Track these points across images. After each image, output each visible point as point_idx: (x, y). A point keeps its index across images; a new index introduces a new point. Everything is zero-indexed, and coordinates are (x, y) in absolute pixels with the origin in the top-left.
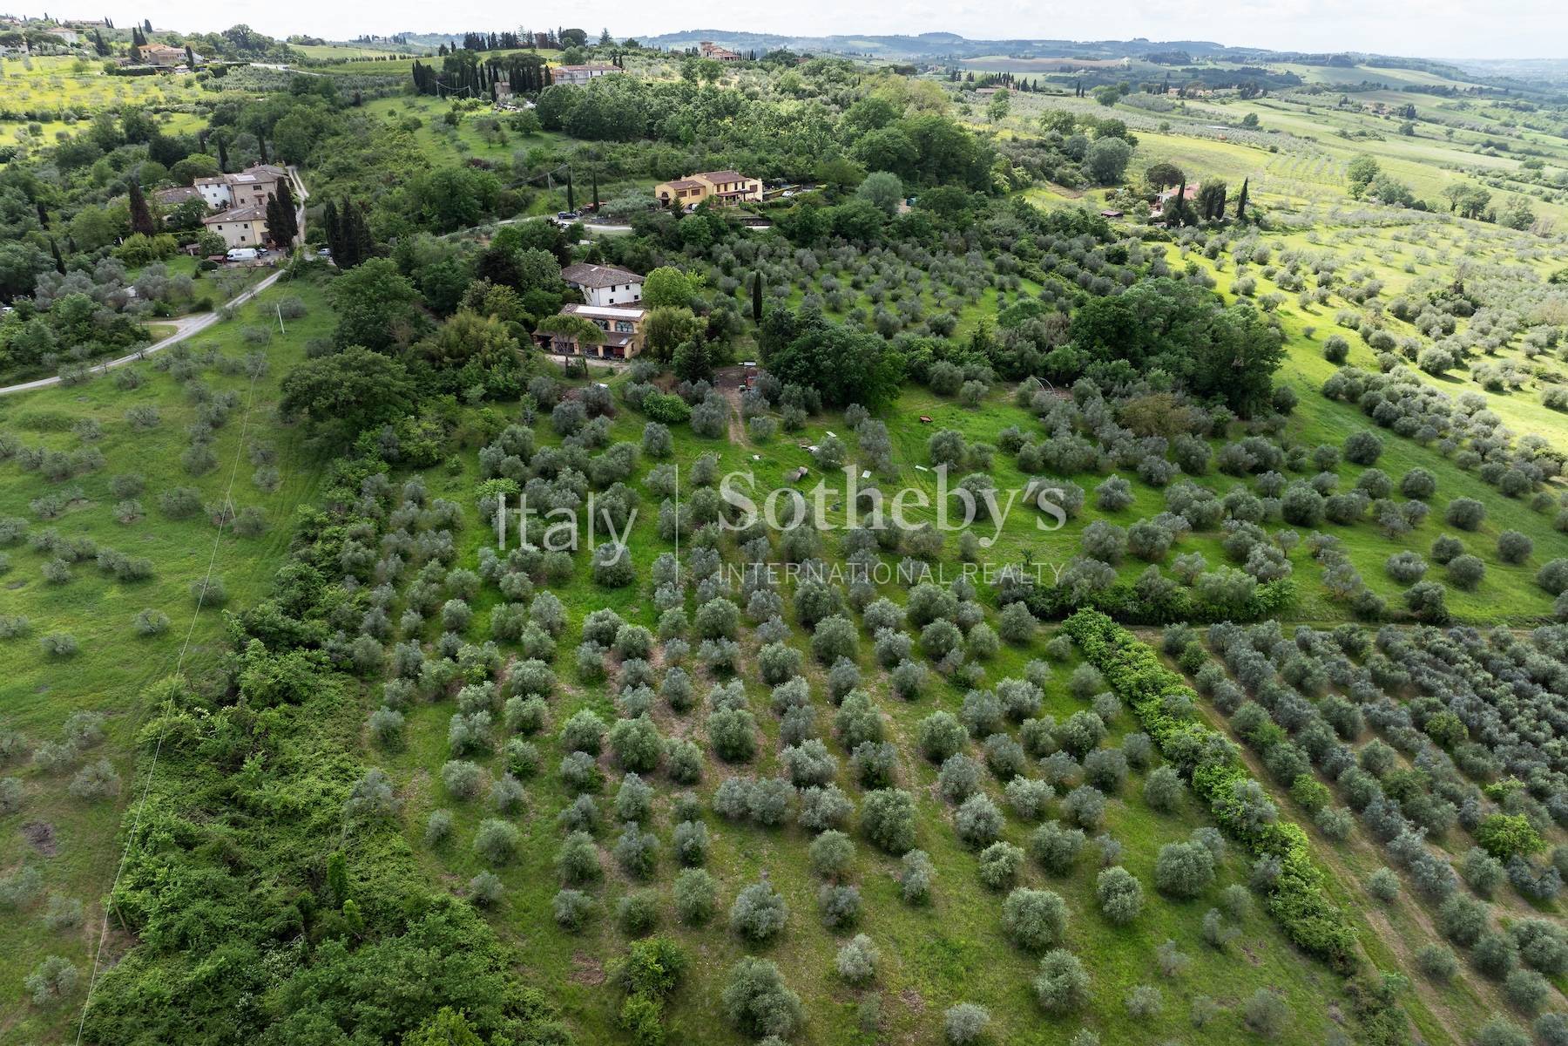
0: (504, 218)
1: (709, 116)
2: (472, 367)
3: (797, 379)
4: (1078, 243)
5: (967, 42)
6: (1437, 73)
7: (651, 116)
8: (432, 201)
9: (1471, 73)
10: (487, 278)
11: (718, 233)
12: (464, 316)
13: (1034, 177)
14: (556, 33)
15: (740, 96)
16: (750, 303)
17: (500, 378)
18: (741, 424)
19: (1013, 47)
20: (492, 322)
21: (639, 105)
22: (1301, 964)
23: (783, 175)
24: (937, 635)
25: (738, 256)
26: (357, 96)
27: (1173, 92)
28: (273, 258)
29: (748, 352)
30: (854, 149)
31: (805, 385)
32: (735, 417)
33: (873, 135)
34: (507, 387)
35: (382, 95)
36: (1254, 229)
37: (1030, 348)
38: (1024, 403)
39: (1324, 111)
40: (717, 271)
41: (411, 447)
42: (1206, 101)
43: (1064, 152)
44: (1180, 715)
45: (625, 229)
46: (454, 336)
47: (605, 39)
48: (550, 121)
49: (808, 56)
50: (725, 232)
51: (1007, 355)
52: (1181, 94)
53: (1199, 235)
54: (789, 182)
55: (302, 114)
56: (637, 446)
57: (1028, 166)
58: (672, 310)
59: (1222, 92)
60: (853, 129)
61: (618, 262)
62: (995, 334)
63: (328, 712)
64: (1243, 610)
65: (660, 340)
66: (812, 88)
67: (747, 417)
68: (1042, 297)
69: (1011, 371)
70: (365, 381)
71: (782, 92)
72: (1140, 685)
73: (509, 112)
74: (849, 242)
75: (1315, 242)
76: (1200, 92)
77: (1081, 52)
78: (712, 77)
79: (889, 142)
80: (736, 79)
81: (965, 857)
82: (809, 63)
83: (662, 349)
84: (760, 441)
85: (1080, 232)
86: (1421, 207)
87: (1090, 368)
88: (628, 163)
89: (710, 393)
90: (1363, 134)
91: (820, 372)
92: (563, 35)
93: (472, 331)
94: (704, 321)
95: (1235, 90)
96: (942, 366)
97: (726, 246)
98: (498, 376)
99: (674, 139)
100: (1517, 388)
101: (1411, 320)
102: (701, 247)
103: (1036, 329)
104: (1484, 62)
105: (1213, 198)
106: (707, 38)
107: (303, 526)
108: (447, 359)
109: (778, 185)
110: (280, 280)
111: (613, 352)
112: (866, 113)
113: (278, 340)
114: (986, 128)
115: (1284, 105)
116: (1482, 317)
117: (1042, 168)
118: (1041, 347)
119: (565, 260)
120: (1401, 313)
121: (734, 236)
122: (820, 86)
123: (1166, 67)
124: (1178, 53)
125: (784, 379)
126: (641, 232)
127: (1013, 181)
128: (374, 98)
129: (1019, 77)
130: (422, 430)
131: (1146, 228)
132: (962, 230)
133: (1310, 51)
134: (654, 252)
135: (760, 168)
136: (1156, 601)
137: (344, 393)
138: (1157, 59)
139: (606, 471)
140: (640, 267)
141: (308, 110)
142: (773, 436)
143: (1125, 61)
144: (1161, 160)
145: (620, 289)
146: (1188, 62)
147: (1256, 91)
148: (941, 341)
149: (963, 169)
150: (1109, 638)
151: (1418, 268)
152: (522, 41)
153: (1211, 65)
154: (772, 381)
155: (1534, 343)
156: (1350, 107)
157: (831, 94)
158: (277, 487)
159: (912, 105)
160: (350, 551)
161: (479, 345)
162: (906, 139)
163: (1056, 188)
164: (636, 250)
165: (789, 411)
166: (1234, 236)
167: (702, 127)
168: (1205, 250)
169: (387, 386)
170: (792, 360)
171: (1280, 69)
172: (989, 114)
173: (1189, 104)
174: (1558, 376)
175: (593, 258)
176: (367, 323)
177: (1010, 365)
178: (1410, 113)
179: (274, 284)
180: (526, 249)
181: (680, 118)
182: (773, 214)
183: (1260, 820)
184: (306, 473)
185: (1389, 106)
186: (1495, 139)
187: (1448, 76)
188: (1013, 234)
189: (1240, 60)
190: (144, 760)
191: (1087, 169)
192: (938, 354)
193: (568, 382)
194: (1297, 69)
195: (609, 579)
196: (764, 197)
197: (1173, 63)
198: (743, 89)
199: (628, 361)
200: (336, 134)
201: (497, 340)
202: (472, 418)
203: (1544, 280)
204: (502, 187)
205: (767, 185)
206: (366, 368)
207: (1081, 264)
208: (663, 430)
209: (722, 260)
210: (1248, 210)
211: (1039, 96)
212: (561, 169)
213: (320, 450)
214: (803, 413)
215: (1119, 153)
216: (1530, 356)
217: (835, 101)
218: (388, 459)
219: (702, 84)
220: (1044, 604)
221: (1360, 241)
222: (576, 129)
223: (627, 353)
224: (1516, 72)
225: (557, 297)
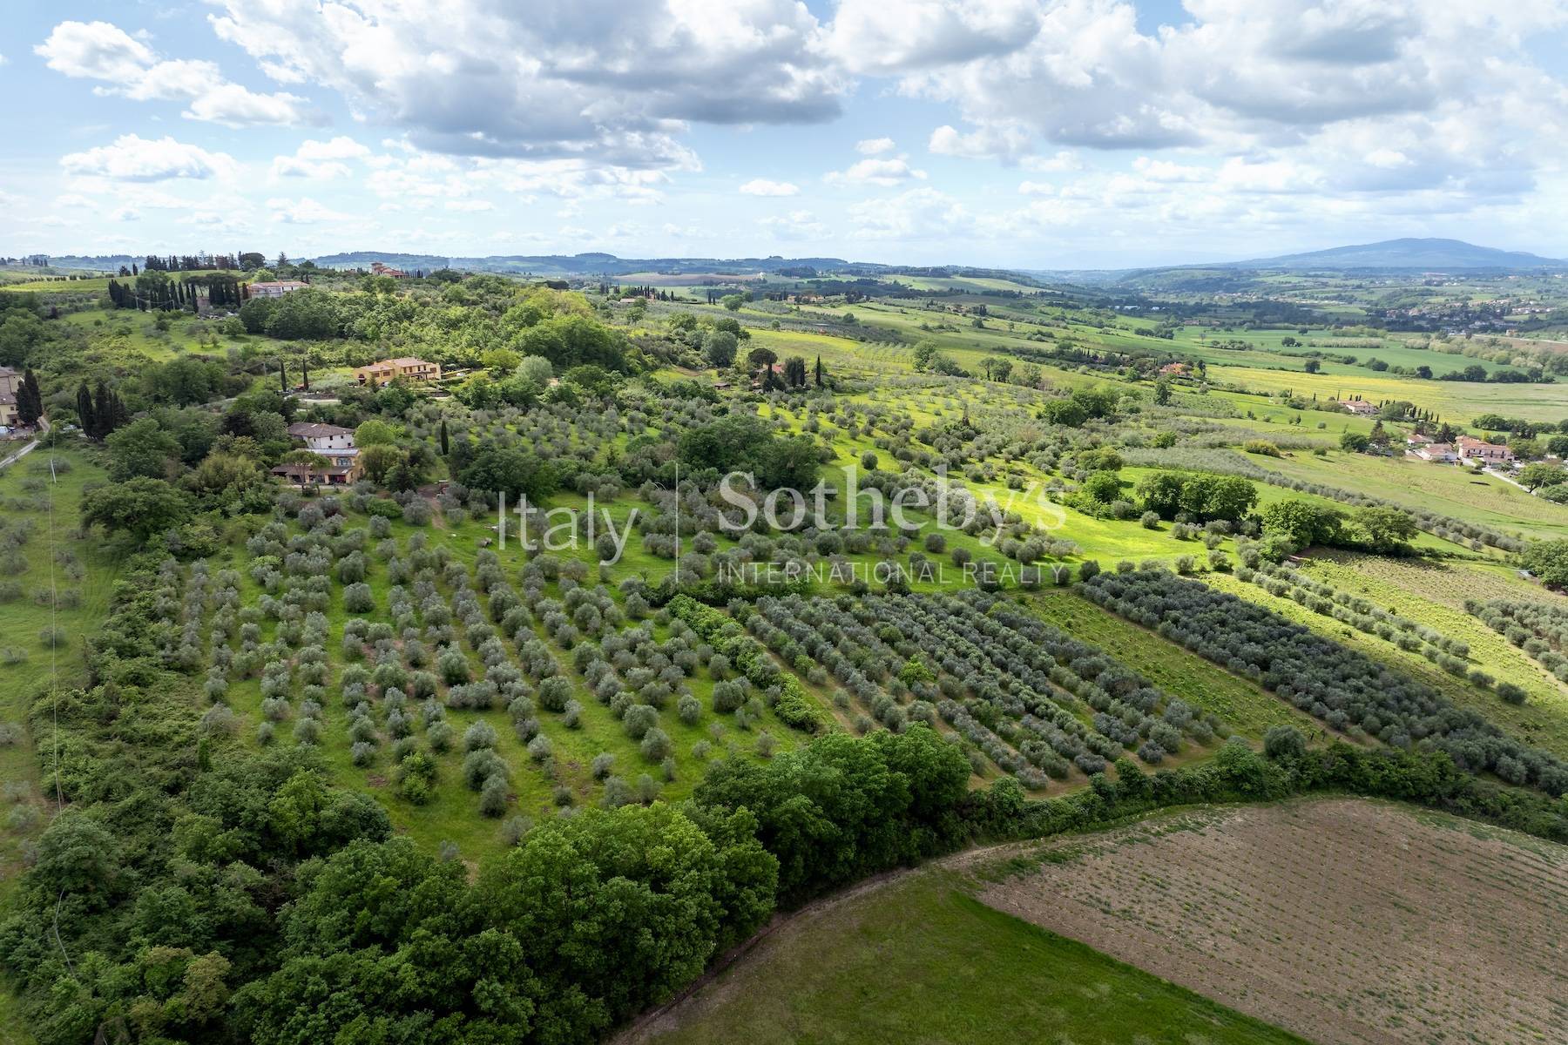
0: (228, 397)
1: (390, 320)
2: (229, 491)
3: (479, 486)
4: (692, 404)
5: (620, 261)
6: (1014, 281)
7: (341, 320)
8: (166, 385)
9: (1042, 281)
10: (232, 433)
11: (409, 401)
12: (214, 457)
13: (662, 361)
14: (236, 256)
15: (415, 305)
16: (439, 445)
17: (253, 497)
18: (440, 517)
19: (663, 264)
20: (242, 460)
21: (331, 312)
22: (792, 733)
23: (456, 362)
24: (584, 613)
25: (427, 416)
26: (54, 310)
27: (791, 299)
28: (24, 433)
29: (441, 473)
30: (513, 342)
31: (485, 489)
32: (435, 513)
33: (528, 332)
34: (259, 503)
35: (77, 310)
36: (829, 391)
37: (648, 464)
38: (646, 498)
39: (915, 311)
40: (411, 427)
41: (192, 543)
42: (819, 305)
43: (686, 344)
44: (731, 634)
45: (336, 401)
46: (211, 472)
47: (283, 261)
48: (254, 327)
49: (469, 274)
50: (414, 400)
51: (632, 470)
52: (798, 300)
53: (785, 396)
54: (462, 367)
55: (16, 323)
56: (367, 531)
57: (656, 354)
58: (381, 446)
59: (832, 298)
60: (511, 328)
61: (331, 422)
62: (622, 456)
63: (168, 689)
64: (780, 592)
65: (375, 468)
66: (474, 298)
67: (444, 513)
68: (661, 436)
69: (633, 480)
70: (153, 498)
71: (450, 301)
72: (709, 626)
73: (212, 322)
74: (513, 405)
75: (874, 399)
76: (813, 299)
77: (725, 269)
78: (388, 291)
79: (540, 335)
80: (409, 292)
81: (603, 709)
82: (470, 279)
83: (375, 474)
84: (456, 526)
85: (694, 396)
86: (966, 375)
87: (690, 475)
88: (326, 356)
89: (415, 497)
90: (941, 327)
91: (495, 480)
92: (243, 258)
93: (226, 467)
94: (407, 453)
95: (843, 296)
96: (585, 476)
97: (416, 409)
98: (250, 495)
99: (362, 337)
100: (993, 479)
101: (930, 444)
102: (396, 411)
103: (652, 452)
104: (1057, 272)
105: (796, 370)
106: (378, 259)
107: (118, 594)
108: (206, 489)
109: (451, 369)
110: (38, 448)
111: (336, 479)
112: (520, 315)
113: (51, 487)
114: (624, 328)
115: (883, 307)
116: (979, 440)
117: (668, 355)
118: (656, 463)
119: (290, 421)
120: (925, 439)
121: (421, 402)
122: (481, 296)
123: (795, 280)
124: (805, 268)
125: (470, 486)
126: (348, 400)
127: (645, 364)
128: (69, 312)
129: (660, 290)
130: (200, 530)
131: (747, 394)
132: (602, 397)
133: (919, 265)
134: (359, 414)
135: (436, 357)
136: (723, 589)
137: (138, 507)
138: (788, 273)
139: (346, 546)
140: (349, 423)
141: (23, 321)
142: (465, 522)
143: (761, 275)
144: (761, 346)
145: (337, 439)
146: (814, 275)
147: (861, 296)
148: (583, 462)
149: (602, 356)
150: (693, 608)
151: (944, 412)
152: (202, 263)
153: (833, 277)
154: (461, 488)
155: (1010, 453)
156: (935, 308)
157: (491, 302)
158: (84, 579)
159: (559, 310)
160: (162, 603)
161: (233, 478)
162: (554, 333)
163: (681, 369)
164: (345, 412)
165: (475, 506)
166: (813, 397)
167: (385, 328)
168: (788, 406)
169: (168, 501)
170: (475, 473)
171: (889, 280)
172: (628, 317)
173: (802, 308)
174: (1022, 472)
175: (310, 419)
176: (141, 464)
177: (634, 476)
178: (983, 312)
179: (32, 451)
180: (259, 412)
181: (366, 321)
182: (451, 388)
183: (771, 673)
184: (107, 569)
185: (965, 307)
186: (1045, 329)
187: (1024, 284)
188: (643, 399)
189: (858, 273)
190: (41, 722)
191: (706, 355)
192: (580, 469)
193: (305, 499)
194: (903, 280)
195: (358, 607)
196: (443, 377)
197: (802, 277)
198: (416, 300)
199: (349, 485)
200: (50, 340)
201: (248, 472)
202: (238, 522)
203: (1033, 417)
204: (226, 375)
205: (443, 369)
206: (150, 489)
207: (693, 417)
208: (383, 521)
209: (414, 418)
210: (824, 379)
211: (676, 303)
212: (271, 360)
213: (114, 554)
214: (486, 507)
215: (729, 343)
216: (1008, 461)
217: (495, 308)
218: (174, 552)
219: (380, 296)
220: (654, 596)
221: (907, 397)
222: (277, 331)
223: (348, 479)
224: (1080, 281)
225: (287, 444)
